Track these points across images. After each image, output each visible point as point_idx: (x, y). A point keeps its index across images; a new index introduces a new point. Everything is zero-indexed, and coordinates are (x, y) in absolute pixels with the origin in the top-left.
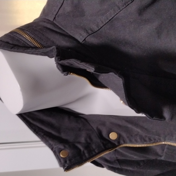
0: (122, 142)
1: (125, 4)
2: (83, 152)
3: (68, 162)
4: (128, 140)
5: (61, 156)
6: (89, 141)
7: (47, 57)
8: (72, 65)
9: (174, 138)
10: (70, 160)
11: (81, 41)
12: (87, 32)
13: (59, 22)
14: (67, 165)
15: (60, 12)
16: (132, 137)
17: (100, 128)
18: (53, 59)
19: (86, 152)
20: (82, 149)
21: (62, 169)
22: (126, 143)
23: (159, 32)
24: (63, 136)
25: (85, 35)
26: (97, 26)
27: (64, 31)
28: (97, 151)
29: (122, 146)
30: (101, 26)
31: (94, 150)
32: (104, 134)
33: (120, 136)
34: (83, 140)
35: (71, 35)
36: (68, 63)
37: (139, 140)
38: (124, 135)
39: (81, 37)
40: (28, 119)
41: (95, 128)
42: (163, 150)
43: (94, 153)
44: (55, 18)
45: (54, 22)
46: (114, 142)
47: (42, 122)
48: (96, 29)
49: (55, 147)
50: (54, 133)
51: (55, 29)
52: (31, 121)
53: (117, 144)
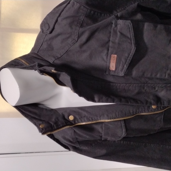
0: (76, 122)
1: (73, 43)
2: (53, 125)
3: (44, 130)
4: (80, 121)
5: (41, 127)
6: (57, 120)
7: (34, 70)
8: (45, 70)
9: (105, 117)
10: (45, 129)
11: (52, 63)
12: (55, 58)
13: (41, 54)
14: (43, 131)
15: (41, 48)
16: (82, 118)
17: (64, 113)
18: (37, 71)
19: (55, 125)
20: (53, 124)
21: (41, 134)
22: (79, 123)
23: (91, 56)
24: (42, 119)
25: (54, 59)
26: (60, 55)
27: (43, 58)
28: (61, 126)
29: (77, 124)
30: (62, 54)
31: (60, 125)
32: (66, 117)
33: (75, 118)
34: (53, 120)
35: (47, 60)
36: (43, 68)
37: (86, 120)
38: (77, 117)
39: (52, 60)
40: (22, 110)
41: (61, 114)
42: (102, 129)
43: (60, 127)
44: (38, 52)
45: (38, 54)
46: (72, 122)
47: (30, 112)
48: (59, 56)
49: (37, 123)
50: (37, 117)
51: (38, 57)
52: (24, 111)
53: (73, 123)
